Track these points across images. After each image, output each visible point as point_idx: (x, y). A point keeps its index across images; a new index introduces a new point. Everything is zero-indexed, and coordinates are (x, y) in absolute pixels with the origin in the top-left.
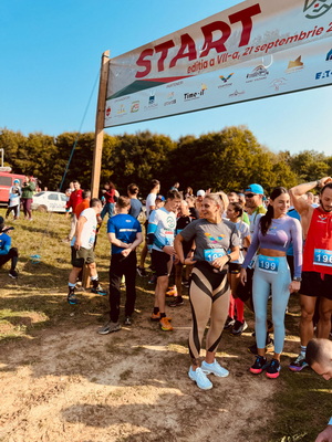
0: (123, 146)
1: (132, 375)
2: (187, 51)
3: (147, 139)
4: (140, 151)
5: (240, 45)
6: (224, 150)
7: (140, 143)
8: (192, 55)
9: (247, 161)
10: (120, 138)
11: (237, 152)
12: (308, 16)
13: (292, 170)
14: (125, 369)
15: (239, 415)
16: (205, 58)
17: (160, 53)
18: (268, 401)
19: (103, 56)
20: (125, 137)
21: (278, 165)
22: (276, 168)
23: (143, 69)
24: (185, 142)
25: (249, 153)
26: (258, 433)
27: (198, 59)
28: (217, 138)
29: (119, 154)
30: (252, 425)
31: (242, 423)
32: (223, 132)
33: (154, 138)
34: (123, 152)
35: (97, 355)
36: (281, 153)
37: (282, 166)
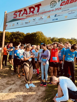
0: (12, 35)
1: (12, 89)
2: (25, 13)
3: (18, 33)
5: (37, 12)
7: (17, 34)
8: (27, 14)
9: (42, 39)
10: (11, 33)
12: (51, 7)
13: (51, 41)
14: (10, 88)
15: (37, 95)
16: (29, 15)
17: (19, 13)
18: (44, 91)
19: (5, 12)
20: (13, 33)
21: (48, 40)
23: (15, 16)
24: (28, 34)
25: (42, 37)
26: (41, 99)
28: (35, 34)
29: (11, 37)
30: (40, 97)
31: (38, 97)
32: (36, 32)
33: (20, 33)
35: (3, 85)
36: (49, 38)
37: (49, 40)
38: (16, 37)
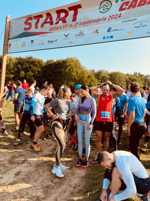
0: (19, 63)
2: (48, 20)
3: (31, 60)
4: (28, 66)
5: (73, 21)
6: (67, 67)
7: (28, 62)
8: (51, 23)
9: (77, 73)
10: (17, 59)
11: (73, 69)
13: (95, 78)
15: (70, 186)
16: (57, 25)
17: (36, 20)
18: (83, 178)
19: (7, 18)
20: (20, 59)
22: (89, 77)
23: (28, 26)
24: (49, 63)
25: (78, 70)
26: (78, 192)
27: (54, 25)
28: (64, 62)
29: (17, 67)
30: (76, 189)
31: (71, 189)
32: (67, 59)
34: (19, 66)
36: (91, 70)
37: (91, 76)
38: (26, 68)
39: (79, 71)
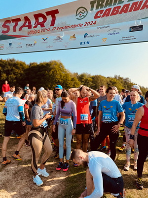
2: (27, 24)
3: (13, 62)
4: (10, 68)
5: (51, 26)
6: (51, 70)
7: (10, 64)
8: (30, 27)
9: (61, 76)
11: (57, 72)
12: (77, 18)
13: (79, 80)
16: (36, 29)
17: (14, 23)
18: (63, 182)
21: (73, 78)
22: (73, 80)
23: (6, 29)
24: (32, 65)
25: (61, 72)
27: (32, 29)
28: (48, 65)
31: (50, 195)
32: (50, 62)
33: (17, 62)
36: (75, 74)
37: (75, 79)
38: (8, 70)
39: (63, 74)
